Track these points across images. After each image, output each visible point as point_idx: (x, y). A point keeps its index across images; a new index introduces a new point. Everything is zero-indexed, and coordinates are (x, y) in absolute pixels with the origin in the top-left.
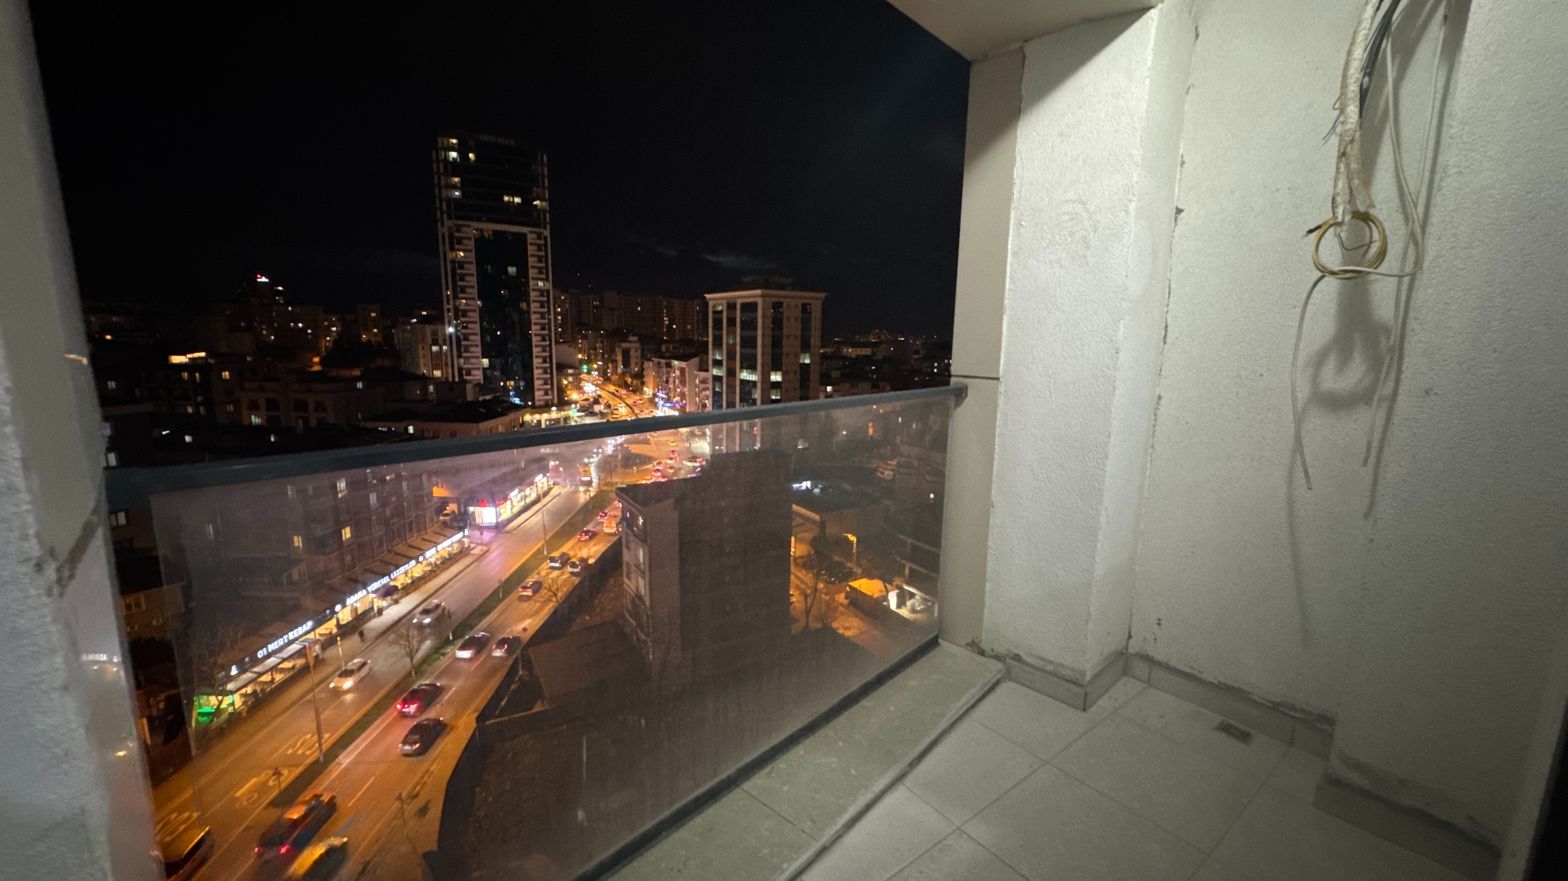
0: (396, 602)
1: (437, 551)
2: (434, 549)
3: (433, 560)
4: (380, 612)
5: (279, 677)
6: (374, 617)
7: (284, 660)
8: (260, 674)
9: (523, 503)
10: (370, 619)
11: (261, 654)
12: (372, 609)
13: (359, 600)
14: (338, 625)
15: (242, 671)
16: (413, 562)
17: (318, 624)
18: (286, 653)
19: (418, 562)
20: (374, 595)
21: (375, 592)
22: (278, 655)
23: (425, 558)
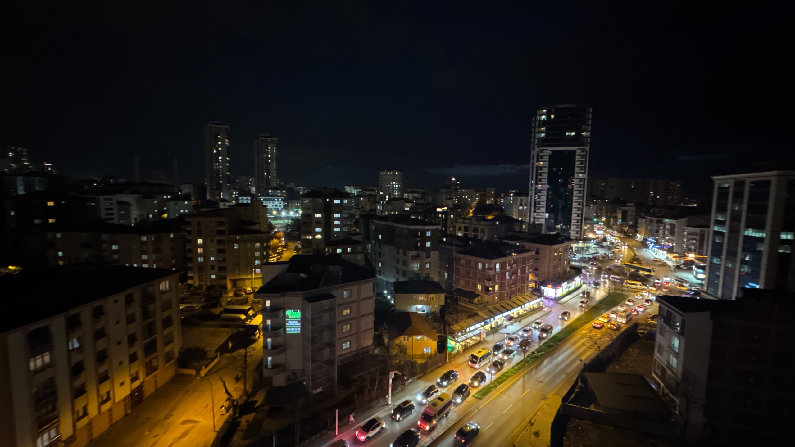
0: (512, 324)
1: (530, 305)
2: (528, 304)
3: (527, 309)
4: (506, 327)
5: (472, 343)
6: (503, 328)
7: (474, 336)
8: (467, 339)
9: (567, 290)
10: (502, 329)
11: (468, 330)
12: (503, 324)
13: (499, 319)
14: (491, 328)
15: (462, 335)
16: (520, 307)
17: (486, 323)
18: (475, 333)
19: (522, 308)
20: (504, 318)
21: (505, 317)
22: (473, 332)
23: (524, 307)
